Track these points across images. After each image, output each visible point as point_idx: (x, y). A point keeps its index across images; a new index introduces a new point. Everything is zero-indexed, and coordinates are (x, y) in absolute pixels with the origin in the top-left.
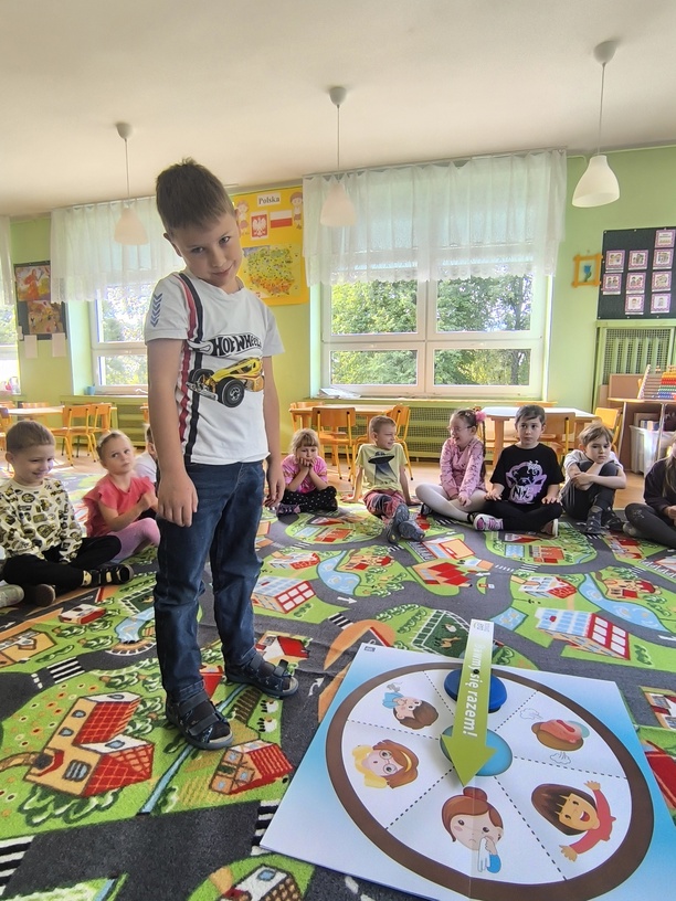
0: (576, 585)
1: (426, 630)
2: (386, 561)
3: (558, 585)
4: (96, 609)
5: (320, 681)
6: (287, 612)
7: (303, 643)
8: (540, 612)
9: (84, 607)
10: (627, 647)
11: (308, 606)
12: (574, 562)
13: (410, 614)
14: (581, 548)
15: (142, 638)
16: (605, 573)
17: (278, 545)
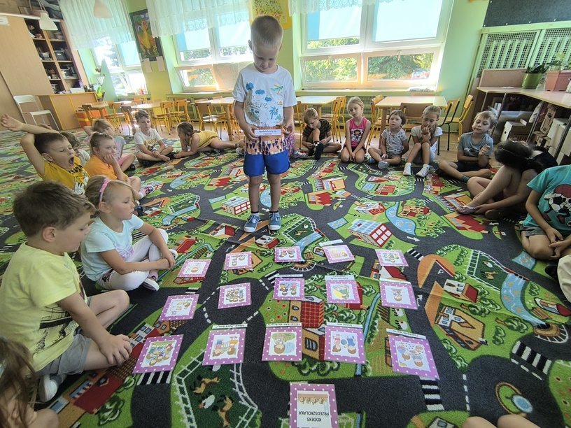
0: (386, 208)
1: (294, 227)
2: (297, 190)
3: (377, 208)
4: (158, 210)
5: (233, 246)
6: (236, 214)
7: (234, 229)
8: (357, 221)
9: (153, 209)
10: (385, 242)
11: (247, 212)
12: (397, 195)
13: (292, 218)
14: (408, 186)
15: (171, 223)
16: (409, 202)
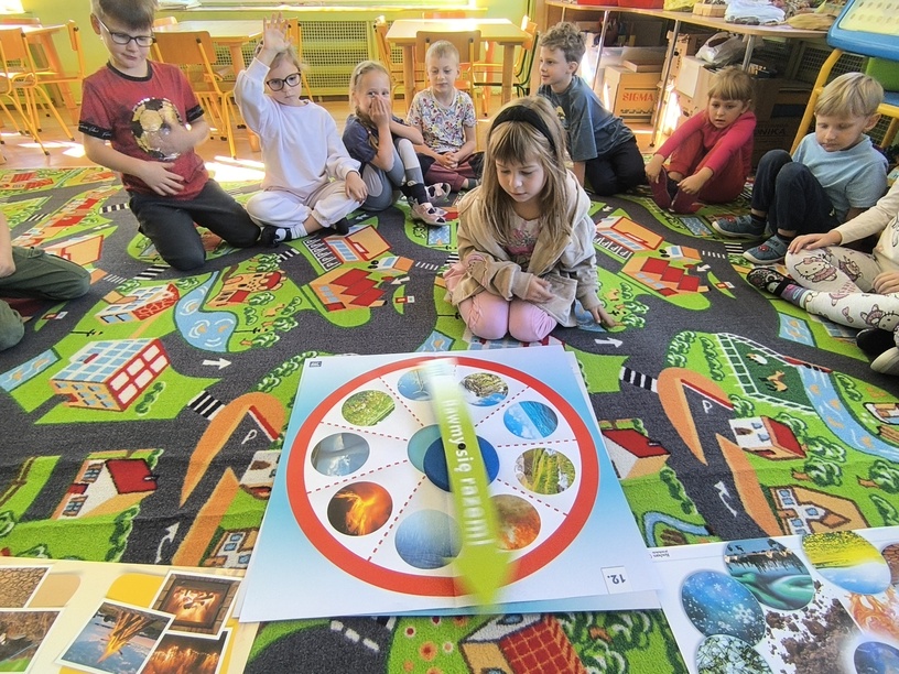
2: (274, 281)
5: (173, 530)
7: (146, 463)
11: (158, 387)
17: (114, 279)
